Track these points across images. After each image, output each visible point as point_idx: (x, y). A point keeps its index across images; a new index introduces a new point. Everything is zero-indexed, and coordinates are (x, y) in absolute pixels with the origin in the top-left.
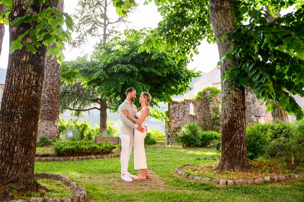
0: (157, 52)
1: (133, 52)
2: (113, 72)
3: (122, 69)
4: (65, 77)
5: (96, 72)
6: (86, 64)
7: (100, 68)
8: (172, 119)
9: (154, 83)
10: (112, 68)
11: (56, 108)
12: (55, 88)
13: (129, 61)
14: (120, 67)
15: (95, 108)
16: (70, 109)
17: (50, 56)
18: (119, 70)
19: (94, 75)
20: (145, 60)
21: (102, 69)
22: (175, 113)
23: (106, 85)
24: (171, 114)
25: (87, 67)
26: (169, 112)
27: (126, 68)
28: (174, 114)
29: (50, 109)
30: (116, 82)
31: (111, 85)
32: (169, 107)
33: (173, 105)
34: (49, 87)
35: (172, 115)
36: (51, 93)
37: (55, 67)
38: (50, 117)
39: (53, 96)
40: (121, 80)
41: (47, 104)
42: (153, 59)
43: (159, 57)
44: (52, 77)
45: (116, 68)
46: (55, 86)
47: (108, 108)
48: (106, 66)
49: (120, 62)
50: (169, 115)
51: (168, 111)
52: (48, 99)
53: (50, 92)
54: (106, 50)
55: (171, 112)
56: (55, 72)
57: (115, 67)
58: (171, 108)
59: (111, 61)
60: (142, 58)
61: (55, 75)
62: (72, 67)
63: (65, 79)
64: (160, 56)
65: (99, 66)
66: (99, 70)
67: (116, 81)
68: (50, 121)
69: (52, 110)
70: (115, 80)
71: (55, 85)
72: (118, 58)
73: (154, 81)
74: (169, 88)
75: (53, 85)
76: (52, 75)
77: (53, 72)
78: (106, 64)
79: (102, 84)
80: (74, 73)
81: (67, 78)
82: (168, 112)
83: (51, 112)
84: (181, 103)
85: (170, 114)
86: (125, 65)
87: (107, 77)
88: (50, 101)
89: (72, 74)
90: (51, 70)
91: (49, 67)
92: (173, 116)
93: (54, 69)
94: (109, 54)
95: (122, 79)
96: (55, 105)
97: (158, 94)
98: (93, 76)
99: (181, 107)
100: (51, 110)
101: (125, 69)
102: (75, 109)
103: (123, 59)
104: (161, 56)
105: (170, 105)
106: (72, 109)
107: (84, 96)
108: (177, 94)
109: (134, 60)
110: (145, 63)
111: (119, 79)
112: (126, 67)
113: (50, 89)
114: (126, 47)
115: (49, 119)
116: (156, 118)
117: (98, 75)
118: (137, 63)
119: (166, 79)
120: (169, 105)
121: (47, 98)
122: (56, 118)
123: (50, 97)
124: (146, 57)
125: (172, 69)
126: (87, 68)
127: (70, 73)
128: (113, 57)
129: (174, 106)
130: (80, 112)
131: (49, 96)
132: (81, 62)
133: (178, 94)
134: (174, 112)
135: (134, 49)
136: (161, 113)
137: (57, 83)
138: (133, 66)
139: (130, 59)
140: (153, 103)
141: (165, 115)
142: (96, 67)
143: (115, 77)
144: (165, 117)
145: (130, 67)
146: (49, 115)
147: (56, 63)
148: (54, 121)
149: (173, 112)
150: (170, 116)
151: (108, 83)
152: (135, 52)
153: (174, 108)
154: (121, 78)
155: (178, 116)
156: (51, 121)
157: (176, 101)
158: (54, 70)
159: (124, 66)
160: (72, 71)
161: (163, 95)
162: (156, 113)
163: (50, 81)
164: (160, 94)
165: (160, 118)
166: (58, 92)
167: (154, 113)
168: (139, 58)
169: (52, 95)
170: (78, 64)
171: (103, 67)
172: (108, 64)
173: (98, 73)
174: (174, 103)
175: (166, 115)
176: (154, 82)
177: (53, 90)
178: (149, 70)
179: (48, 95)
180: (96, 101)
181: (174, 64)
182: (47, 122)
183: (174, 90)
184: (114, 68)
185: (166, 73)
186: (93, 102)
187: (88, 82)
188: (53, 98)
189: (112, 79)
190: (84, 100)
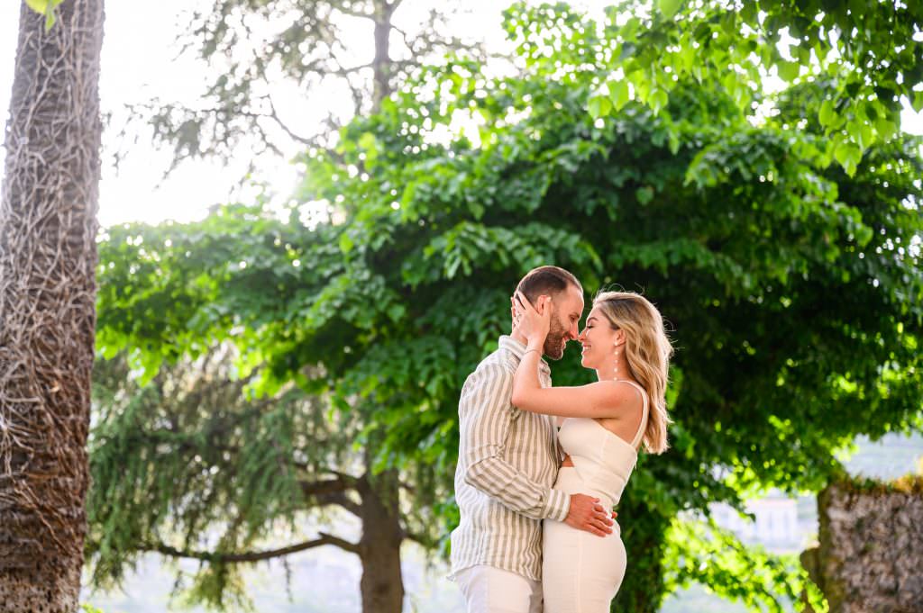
0: (721, 138)
1: (558, 143)
2: (435, 276)
3: (495, 255)
4: (127, 330)
5: (325, 282)
6: (261, 239)
7: (353, 259)
8: (850, 600)
9: (709, 354)
10: (428, 252)
11: (68, 499)
12: (58, 372)
13: (534, 205)
14: (481, 243)
15: (326, 539)
16: (166, 550)
17: (31, 169)
18: (471, 263)
19: (311, 305)
20: (645, 195)
21: (361, 263)
22: (866, 560)
23: (385, 364)
24: (840, 568)
25: (267, 257)
26: (828, 555)
27: (519, 248)
28: (859, 568)
29: (27, 501)
30: (458, 346)
31: (418, 366)
32: (824, 519)
33: (848, 507)
34: (22, 367)
35: (845, 574)
36: (35, 404)
37: (62, 235)
38: (27, 552)
39: (49, 419)
40: (487, 326)
41: (9, 473)
42: (693, 183)
43: (736, 174)
44: (43, 298)
45: (454, 248)
46: (59, 355)
47: (413, 537)
48: (386, 243)
49: (478, 212)
50: (827, 575)
51: (816, 544)
52: (17, 439)
53: (28, 395)
54: (388, 145)
55: (837, 552)
56: (59, 267)
57: (445, 242)
58: (837, 526)
59: (417, 205)
60: (619, 181)
61: (58, 289)
62: (173, 265)
63: (133, 338)
64: (739, 164)
65: (345, 247)
66: (342, 271)
67: (453, 336)
68: (26, 582)
69: (42, 508)
70: (448, 328)
71: (57, 349)
72: (462, 185)
73: (707, 337)
74: (815, 387)
75: (45, 349)
76: (44, 285)
77: (45, 269)
78: (386, 231)
79: (362, 363)
80: (186, 300)
81: (144, 333)
82: (814, 552)
83: (36, 524)
84: (908, 490)
85: (832, 567)
86: (508, 227)
87: (398, 312)
88: (24, 454)
89: (173, 310)
90: (38, 255)
91: (23, 239)
92: (856, 580)
93: (51, 251)
94: (403, 166)
95: (494, 319)
96: (61, 481)
97: (744, 431)
98: (302, 313)
99: (905, 519)
100: (31, 511)
101: (510, 254)
102: (193, 548)
103: (498, 192)
104: (747, 166)
105: (829, 504)
106: (179, 548)
107: (254, 458)
108: (876, 433)
109: (573, 194)
110: (641, 214)
111: (472, 324)
112: (517, 242)
113: (30, 374)
114: (513, 117)
115: (21, 570)
116: (733, 593)
117: (337, 303)
118: (589, 212)
119: (790, 321)
120: (824, 503)
121: (10, 433)
122: (65, 563)
123: (26, 424)
124: (651, 177)
125: (825, 249)
126: (268, 264)
127: (163, 301)
128: (430, 180)
129: (860, 512)
130: (230, 566)
131: (20, 422)
132: (232, 225)
133: (883, 432)
134: (863, 553)
135: (566, 127)
136: (770, 563)
137: (74, 337)
138: (562, 234)
139: (543, 191)
140: (710, 487)
141: (800, 578)
142: (324, 255)
143: (450, 313)
144: (797, 588)
145: (542, 242)
146: (21, 541)
147: (66, 213)
148: (52, 581)
149: (850, 552)
150: (832, 579)
151: (401, 353)
152: (575, 146)
153: (860, 523)
154: (488, 315)
155: (891, 582)
156: (32, 580)
157: (873, 478)
158: (52, 257)
159: (503, 235)
160: (171, 287)
161: (776, 437)
162: (731, 564)
163: (31, 322)
164: (753, 433)
165: (760, 598)
166: (78, 398)
167: (719, 561)
168: (604, 183)
169: (40, 414)
170: (210, 238)
171: (369, 249)
172: (398, 227)
173: (337, 287)
174: (855, 489)
175: (805, 574)
176: (710, 344)
177: (46, 382)
178: (668, 254)
179: (14, 416)
180: (329, 492)
181: (840, 213)
182: (7, 591)
183: (850, 399)
184: (438, 255)
185: (791, 274)
186: (313, 499)
187: (273, 358)
188: (44, 431)
189: (428, 328)
190: (252, 487)
